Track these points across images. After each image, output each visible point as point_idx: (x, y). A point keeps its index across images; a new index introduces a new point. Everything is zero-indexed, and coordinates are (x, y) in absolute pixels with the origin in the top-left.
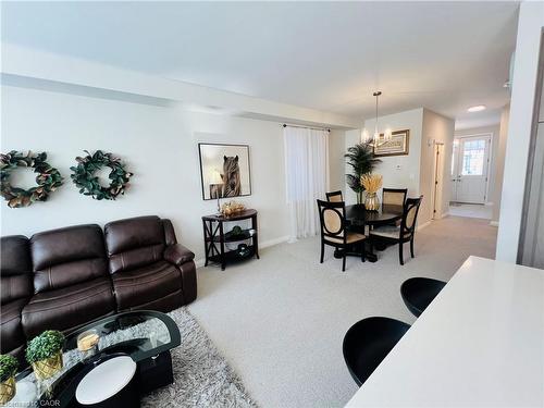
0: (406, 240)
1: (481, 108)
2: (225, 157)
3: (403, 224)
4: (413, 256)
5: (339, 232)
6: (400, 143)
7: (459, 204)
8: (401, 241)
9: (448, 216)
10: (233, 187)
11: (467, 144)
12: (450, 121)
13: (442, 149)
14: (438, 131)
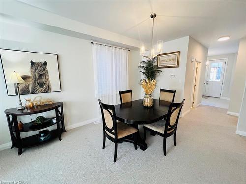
0: (170, 135)
1: (227, 38)
2: (32, 62)
3: (168, 123)
4: (175, 145)
5: (112, 129)
6: (173, 60)
7: (207, 97)
8: (165, 136)
9: (201, 105)
10: (42, 85)
11: (213, 64)
12: (205, 49)
13: (200, 65)
14: (198, 53)
